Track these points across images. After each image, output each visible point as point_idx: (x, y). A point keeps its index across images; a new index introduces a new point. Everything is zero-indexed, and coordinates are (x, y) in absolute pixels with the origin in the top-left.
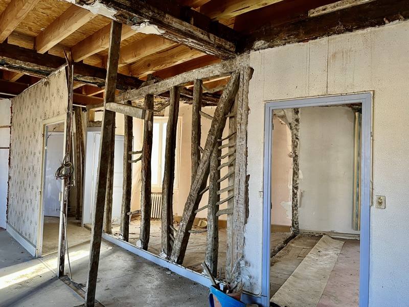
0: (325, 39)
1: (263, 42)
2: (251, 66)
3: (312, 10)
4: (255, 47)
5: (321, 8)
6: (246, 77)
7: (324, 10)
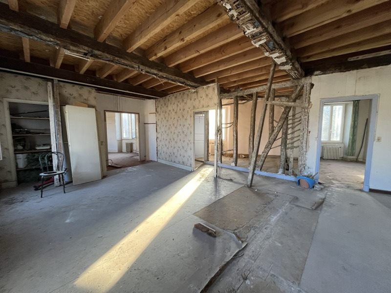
0: (355, 72)
1: (320, 72)
2: (313, 83)
3: (350, 58)
4: (315, 74)
5: (356, 57)
6: (308, 88)
7: (357, 58)
